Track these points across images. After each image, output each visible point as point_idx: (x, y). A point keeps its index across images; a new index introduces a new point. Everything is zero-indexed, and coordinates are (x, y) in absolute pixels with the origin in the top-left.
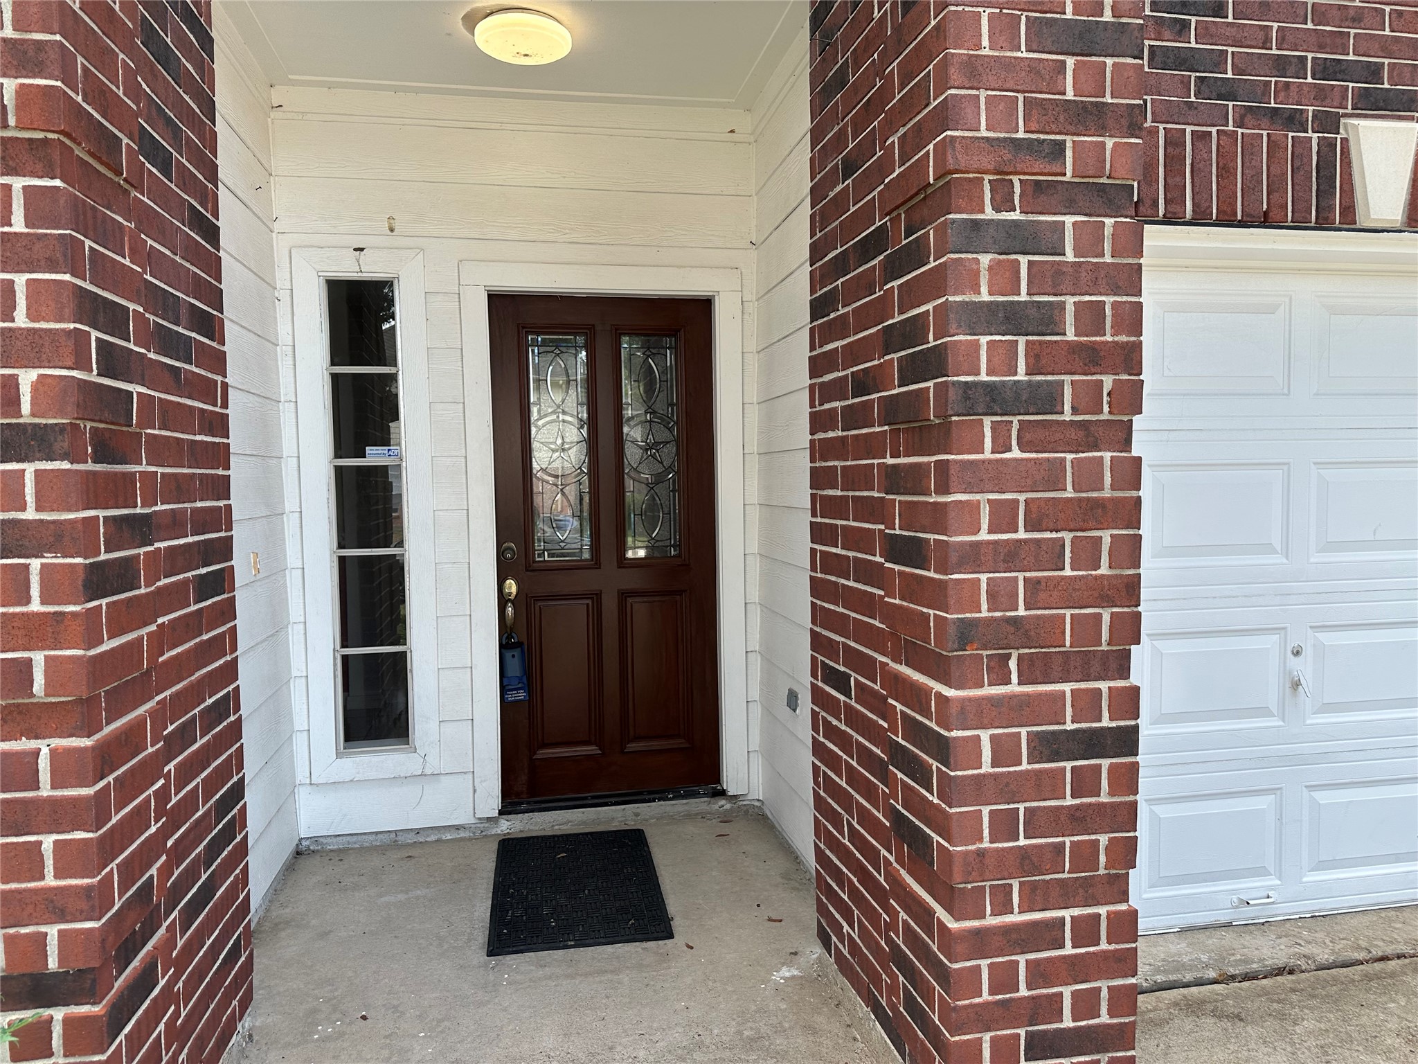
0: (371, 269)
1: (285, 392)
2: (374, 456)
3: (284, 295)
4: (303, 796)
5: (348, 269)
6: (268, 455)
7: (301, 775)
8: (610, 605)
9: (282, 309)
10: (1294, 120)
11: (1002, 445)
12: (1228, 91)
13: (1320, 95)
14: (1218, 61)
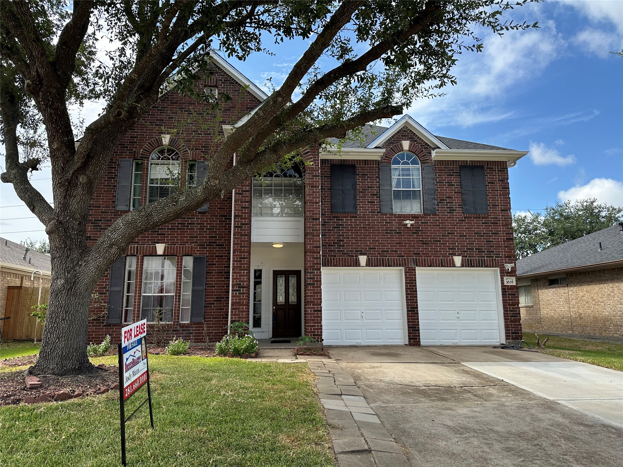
0: (260, 268)
5: (257, 268)
8: (287, 310)
10: (353, 256)
14: (344, 251)
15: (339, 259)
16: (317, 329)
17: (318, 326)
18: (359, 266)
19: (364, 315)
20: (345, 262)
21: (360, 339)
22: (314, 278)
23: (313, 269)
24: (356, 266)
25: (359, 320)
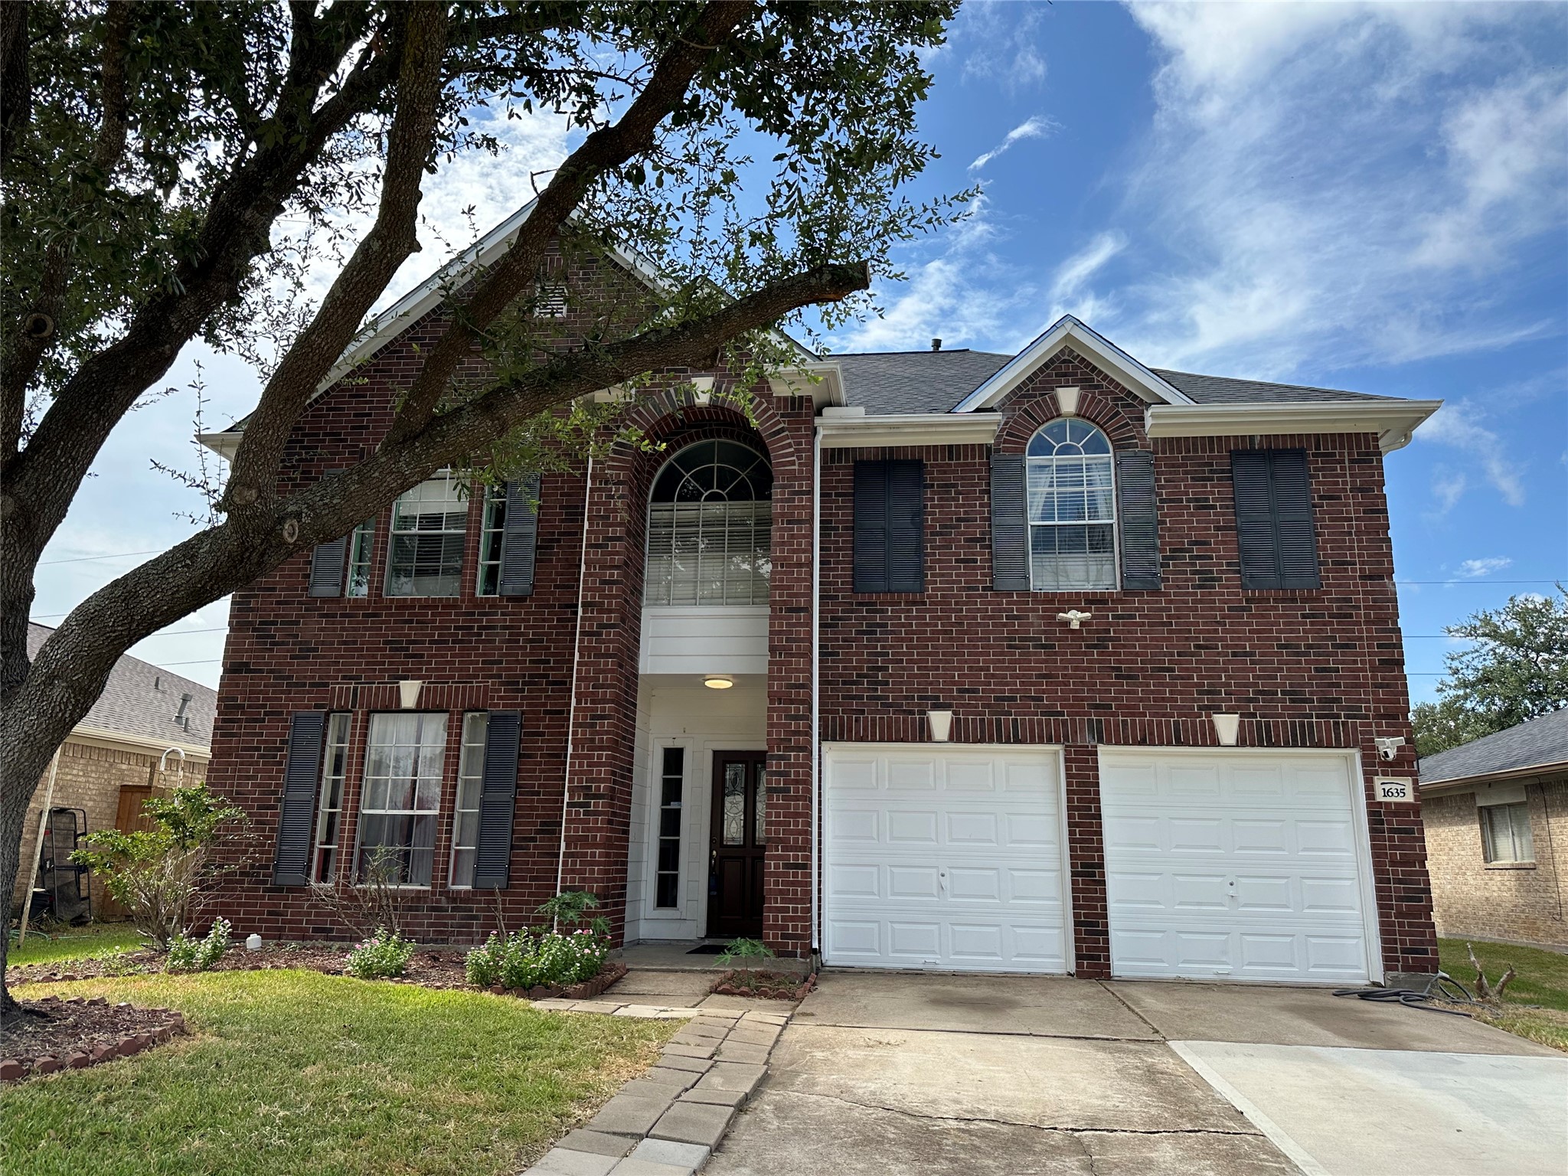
0: (677, 745)
1: (649, 784)
2: (674, 805)
3: (650, 753)
4: (642, 923)
5: (670, 745)
6: (642, 805)
7: (642, 916)
8: (749, 861)
9: (650, 758)
10: (912, 713)
11: (778, 800)
12: (890, 705)
13: (919, 705)
14: (887, 698)
15: (874, 720)
16: (792, 919)
17: (795, 910)
18: (930, 739)
19: (945, 882)
20: (890, 728)
21: (933, 952)
22: (788, 774)
23: (786, 749)
24: (922, 741)
25: (932, 895)
